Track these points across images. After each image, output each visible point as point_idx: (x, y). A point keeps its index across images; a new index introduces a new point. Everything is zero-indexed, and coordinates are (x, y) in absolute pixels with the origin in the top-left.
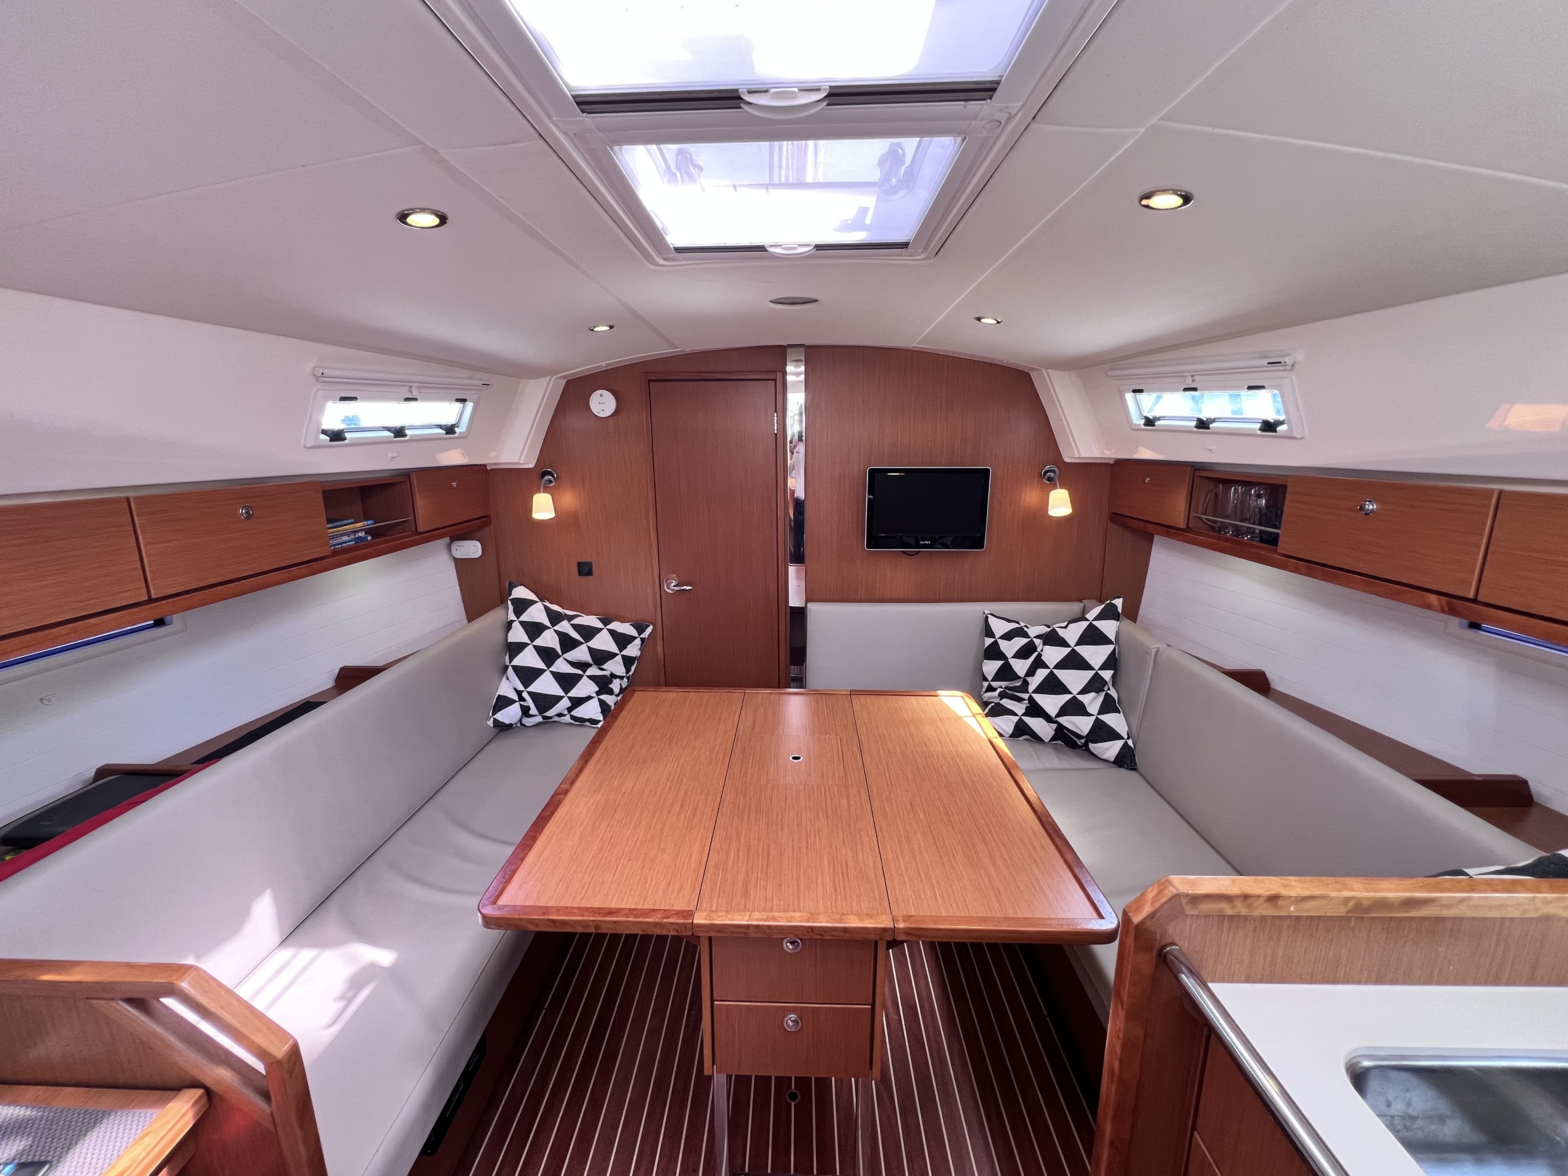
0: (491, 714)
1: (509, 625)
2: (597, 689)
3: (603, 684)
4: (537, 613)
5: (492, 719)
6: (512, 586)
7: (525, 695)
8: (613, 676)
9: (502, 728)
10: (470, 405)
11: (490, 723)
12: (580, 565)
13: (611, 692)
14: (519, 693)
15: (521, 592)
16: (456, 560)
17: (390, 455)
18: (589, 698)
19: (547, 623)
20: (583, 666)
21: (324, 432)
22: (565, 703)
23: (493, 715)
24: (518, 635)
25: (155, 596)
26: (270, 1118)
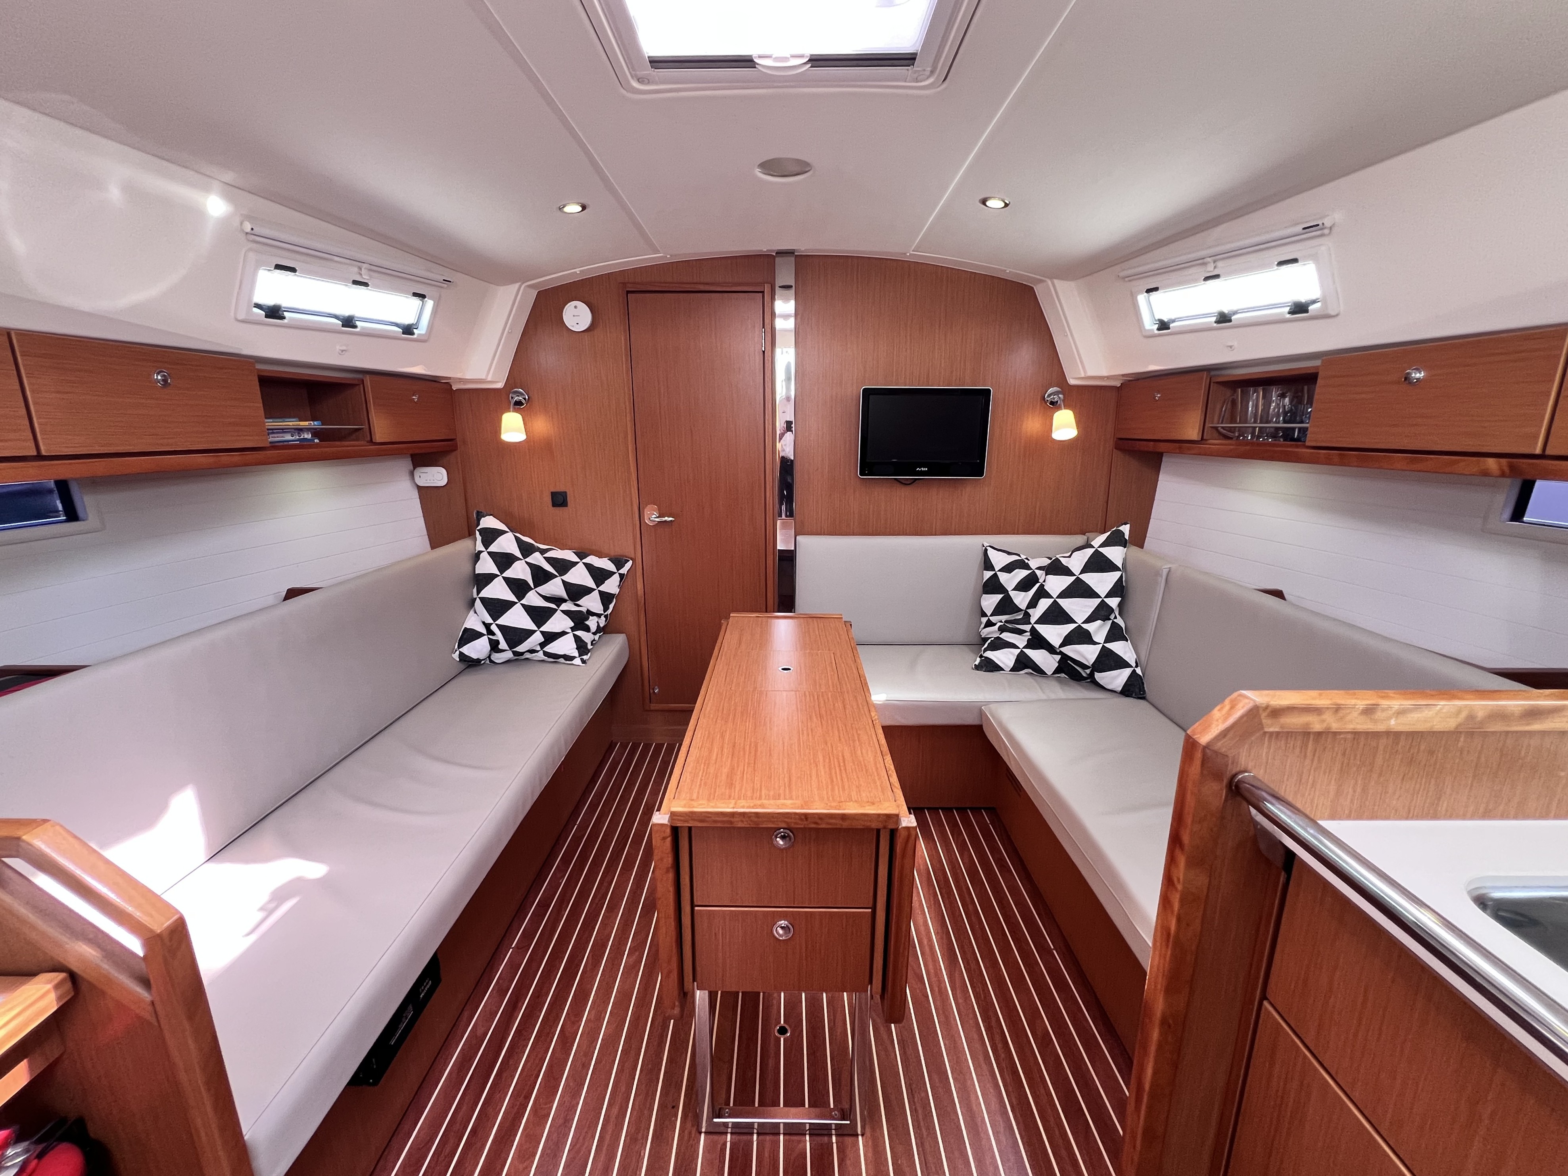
0: (456, 647)
1: (477, 556)
2: (572, 624)
3: (579, 620)
4: (507, 544)
5: (458, 652)
6: (480, 515)
7: (494, 628)
8: (590, 613)
9: (470, 664)
10: (430, 304)
11: (456, 656)
12: (553, 495)
13: (587, 629)
14: (487, 626)
15: (489, 522)
16: (420, 488)
17: (338, 347)
18: (564, 633)
19: (518, 554)
20: (559, 601)
21: (258, 306)
22: (537, 638)
23: (459, 647)
24: (487, 566)
25: (46, 452)
26: (150, 1008)
